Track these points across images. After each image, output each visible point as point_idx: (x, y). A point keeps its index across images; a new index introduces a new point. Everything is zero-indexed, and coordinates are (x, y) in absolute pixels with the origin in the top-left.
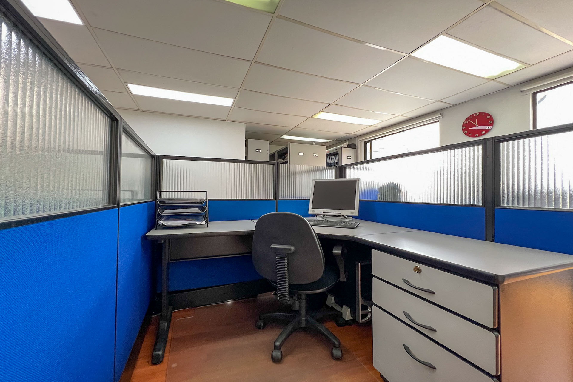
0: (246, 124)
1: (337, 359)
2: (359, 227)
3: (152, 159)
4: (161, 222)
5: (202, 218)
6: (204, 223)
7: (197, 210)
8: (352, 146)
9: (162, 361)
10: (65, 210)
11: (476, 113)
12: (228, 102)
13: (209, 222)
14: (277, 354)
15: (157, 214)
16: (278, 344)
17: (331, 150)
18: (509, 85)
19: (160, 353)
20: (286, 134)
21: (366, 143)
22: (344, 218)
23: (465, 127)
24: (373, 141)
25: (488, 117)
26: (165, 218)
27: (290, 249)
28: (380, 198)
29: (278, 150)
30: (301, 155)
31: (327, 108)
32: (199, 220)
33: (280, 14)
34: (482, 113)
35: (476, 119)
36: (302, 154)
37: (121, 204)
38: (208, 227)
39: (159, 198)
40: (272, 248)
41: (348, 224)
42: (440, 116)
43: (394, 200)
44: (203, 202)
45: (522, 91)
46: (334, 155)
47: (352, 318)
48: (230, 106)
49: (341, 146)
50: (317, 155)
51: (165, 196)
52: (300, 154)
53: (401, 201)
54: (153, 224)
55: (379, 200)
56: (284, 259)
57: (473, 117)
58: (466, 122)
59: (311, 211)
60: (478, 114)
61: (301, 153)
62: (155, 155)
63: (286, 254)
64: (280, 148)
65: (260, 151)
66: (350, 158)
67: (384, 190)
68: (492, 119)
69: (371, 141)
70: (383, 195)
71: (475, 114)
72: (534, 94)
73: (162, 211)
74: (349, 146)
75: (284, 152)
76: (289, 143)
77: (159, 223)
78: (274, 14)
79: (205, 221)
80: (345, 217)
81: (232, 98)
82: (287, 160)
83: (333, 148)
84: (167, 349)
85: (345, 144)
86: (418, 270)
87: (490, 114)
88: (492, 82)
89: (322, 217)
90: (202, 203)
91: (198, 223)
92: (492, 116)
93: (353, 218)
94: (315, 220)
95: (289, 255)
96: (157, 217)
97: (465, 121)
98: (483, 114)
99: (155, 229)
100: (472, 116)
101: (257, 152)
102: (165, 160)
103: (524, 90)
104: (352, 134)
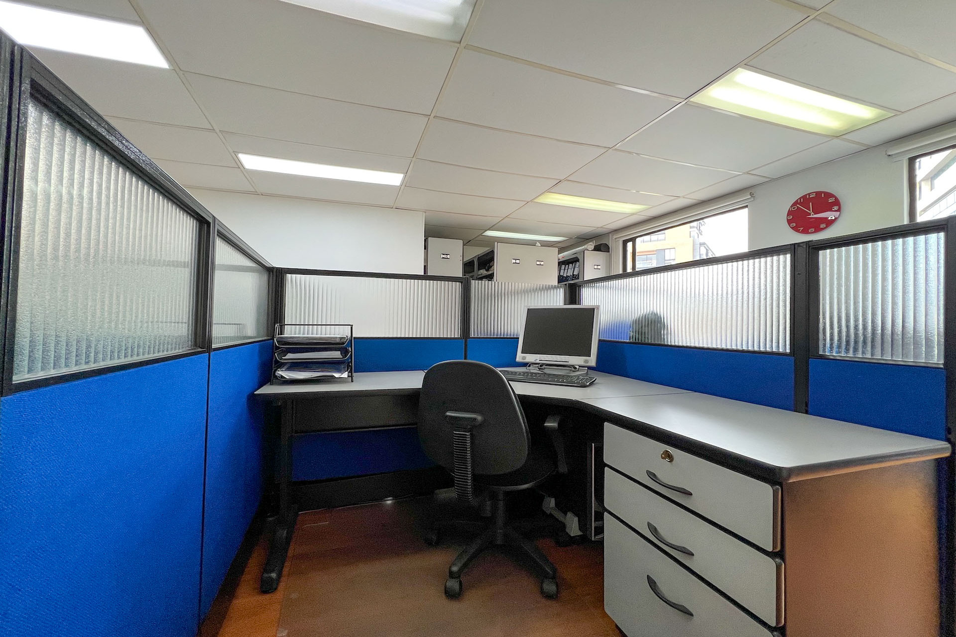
0: (425, 212)
1: (549, 597)
2: (595, 384)
3: (269, 274)
4: (281, 373)
5: (344, 368)
6: (345, 375)
7: (337, 355)
8: (602, 248)
9: (276, 589)
10: (126, 358)
11: (811, 193)
12: (394, 179)
13: (354, 374)
14: (453, 584)
15: (274, 359)
16: (455, 569)
17: (566, 255)
18: (868, 145)
19: (274, 575)
20: (491, 228)
21: (625, 243)
22: (573, 370)
23: (791, 217)
24: (638, 240)
25: (831, 200)
26: (287, 367)
27: (475, 419)
28: (633, 338)
29: (478, 255)
30: (516, 263)
31: (557, 186)
32: (339, 371)
33: (469, 44)
34: (821, 192)
35: (811, 203)
36: (518, 261)
37: (214, 346)
38: (352, 381)
39: (278, 335)
40: (447, 416)
41: (577, 380)
42: (750, 197)
43: (654, 341)
44: (346, 342)
45: (890, 155)
46: (572, 263)
47: (580, 533)
48: (399, 185)
49: (584, 247)
50: (542, 263)
51: (290, 332)
52: (514, 261)
53: (666, 343)
54: (267, 376)
55: (631, 341)
56: (466, 435)
57: (805, 200)
58: (793, 208)
59: (520, 357)
60: (815, 194)
61: (516, 260)
62: (273, 268)
63: (469, 427)
64: (480, 251)
65: (448, 257)
66: (599, 267)
67: (639, 324)
68: (837, 203)
69: (633, 240)
70: (640, 332)
71: (809, 194)
72: (912, 161)
73: (282, 354)
74: (597, 248)
75: (489, 257)
76: (496, 243)
77: (276, 374)
78: (460, 43)
79: (347, 373)
80: (575, 368)
81: (402, 173)
82: (492, 272)
83: (571, 251)
84: (286, 571)
85: (591, 245)
86: (668, 456)
87: (835, 195)
88: (836, 141)
89: (539, 367)
90: (343, 343)
91: (337, 375)
92: (838, 197)
93: (588, 369)
94: (524, 373)
95: (473, 427)
96: (273, 366)
97: (791, 207)
98: (823, 194)
99: (271, 385)
100: (804, 197)
101: (443, 258)
102: (289, 276)
103: (893, 153)
104: (601, 227)
